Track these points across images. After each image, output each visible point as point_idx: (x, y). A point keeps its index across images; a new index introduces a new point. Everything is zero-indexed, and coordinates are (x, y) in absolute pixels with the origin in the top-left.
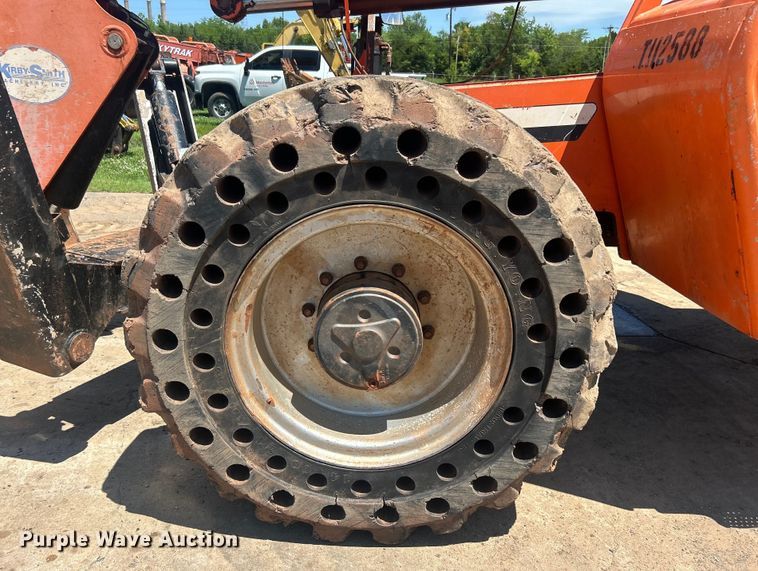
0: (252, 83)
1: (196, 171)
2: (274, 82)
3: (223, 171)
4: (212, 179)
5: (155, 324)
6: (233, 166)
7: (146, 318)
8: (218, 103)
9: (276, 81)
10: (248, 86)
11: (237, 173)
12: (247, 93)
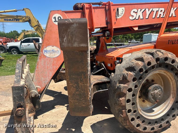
0: (23, 46)
1: (135, 68)
2: (28, 45)
3: (140, 67)
4: (138, 69)
5: (127, 98)
6: (142, 66)
7: (125, 97)
8: (14, 51)
9: (29, 45)
10: (22, 47)
11: (142, 67)
12: (21, 48)
